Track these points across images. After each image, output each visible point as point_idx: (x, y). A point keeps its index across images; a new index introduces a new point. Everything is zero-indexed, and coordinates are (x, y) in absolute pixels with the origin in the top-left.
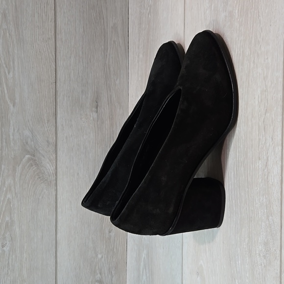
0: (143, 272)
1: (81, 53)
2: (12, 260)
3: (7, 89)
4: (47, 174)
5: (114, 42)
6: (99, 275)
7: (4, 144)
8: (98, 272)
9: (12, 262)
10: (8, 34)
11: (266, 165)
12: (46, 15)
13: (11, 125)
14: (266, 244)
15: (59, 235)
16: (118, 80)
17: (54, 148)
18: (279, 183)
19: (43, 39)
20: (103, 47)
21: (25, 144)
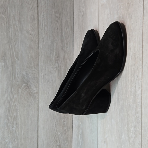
0: (80, 142)
1: (50, 35)
2: (17, 134)
3: (15, 52)
4: (33, 93)
5: (66, 29)
6: (59, 143)
7: (13, 78)
8: (58, 141)
9: (17, 135)
10: (15, 26)
11: (135, 89)
12: (34, 17)
13: (17, 69)
14: (135, 127)
15: (39, 123)
17: (37, 80)
18: (141, 98)
19: (32, 28)
20: (61, 31)
21: (23, 78)
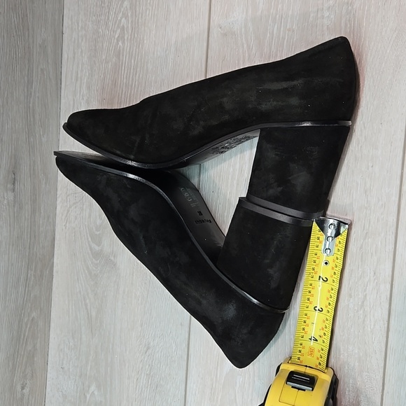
5: (42, 71)
16: (45, 136)
20: (26, 79)
